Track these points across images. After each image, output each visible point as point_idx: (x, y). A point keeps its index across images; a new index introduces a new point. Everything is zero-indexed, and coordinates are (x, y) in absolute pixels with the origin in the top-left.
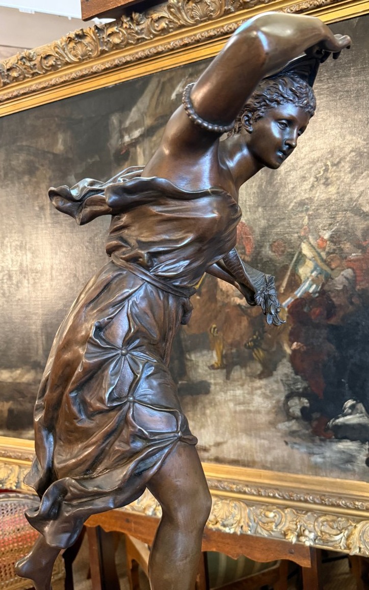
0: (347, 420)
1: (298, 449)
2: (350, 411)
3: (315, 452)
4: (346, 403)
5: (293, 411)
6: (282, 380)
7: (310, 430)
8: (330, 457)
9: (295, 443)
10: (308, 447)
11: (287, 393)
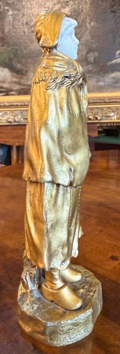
0: (117, 61)
1: (92, 80)
2: (119, 56)
3: (100, 80)
4: (117, 52)
5: (90, 60)
6: (84, 44)
7: (99, 68)
8: (108, 82)
9: (90, 77)
10: (97, 78)
11: (87, 50)
